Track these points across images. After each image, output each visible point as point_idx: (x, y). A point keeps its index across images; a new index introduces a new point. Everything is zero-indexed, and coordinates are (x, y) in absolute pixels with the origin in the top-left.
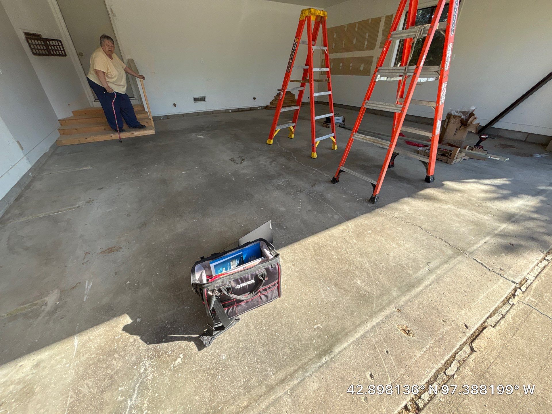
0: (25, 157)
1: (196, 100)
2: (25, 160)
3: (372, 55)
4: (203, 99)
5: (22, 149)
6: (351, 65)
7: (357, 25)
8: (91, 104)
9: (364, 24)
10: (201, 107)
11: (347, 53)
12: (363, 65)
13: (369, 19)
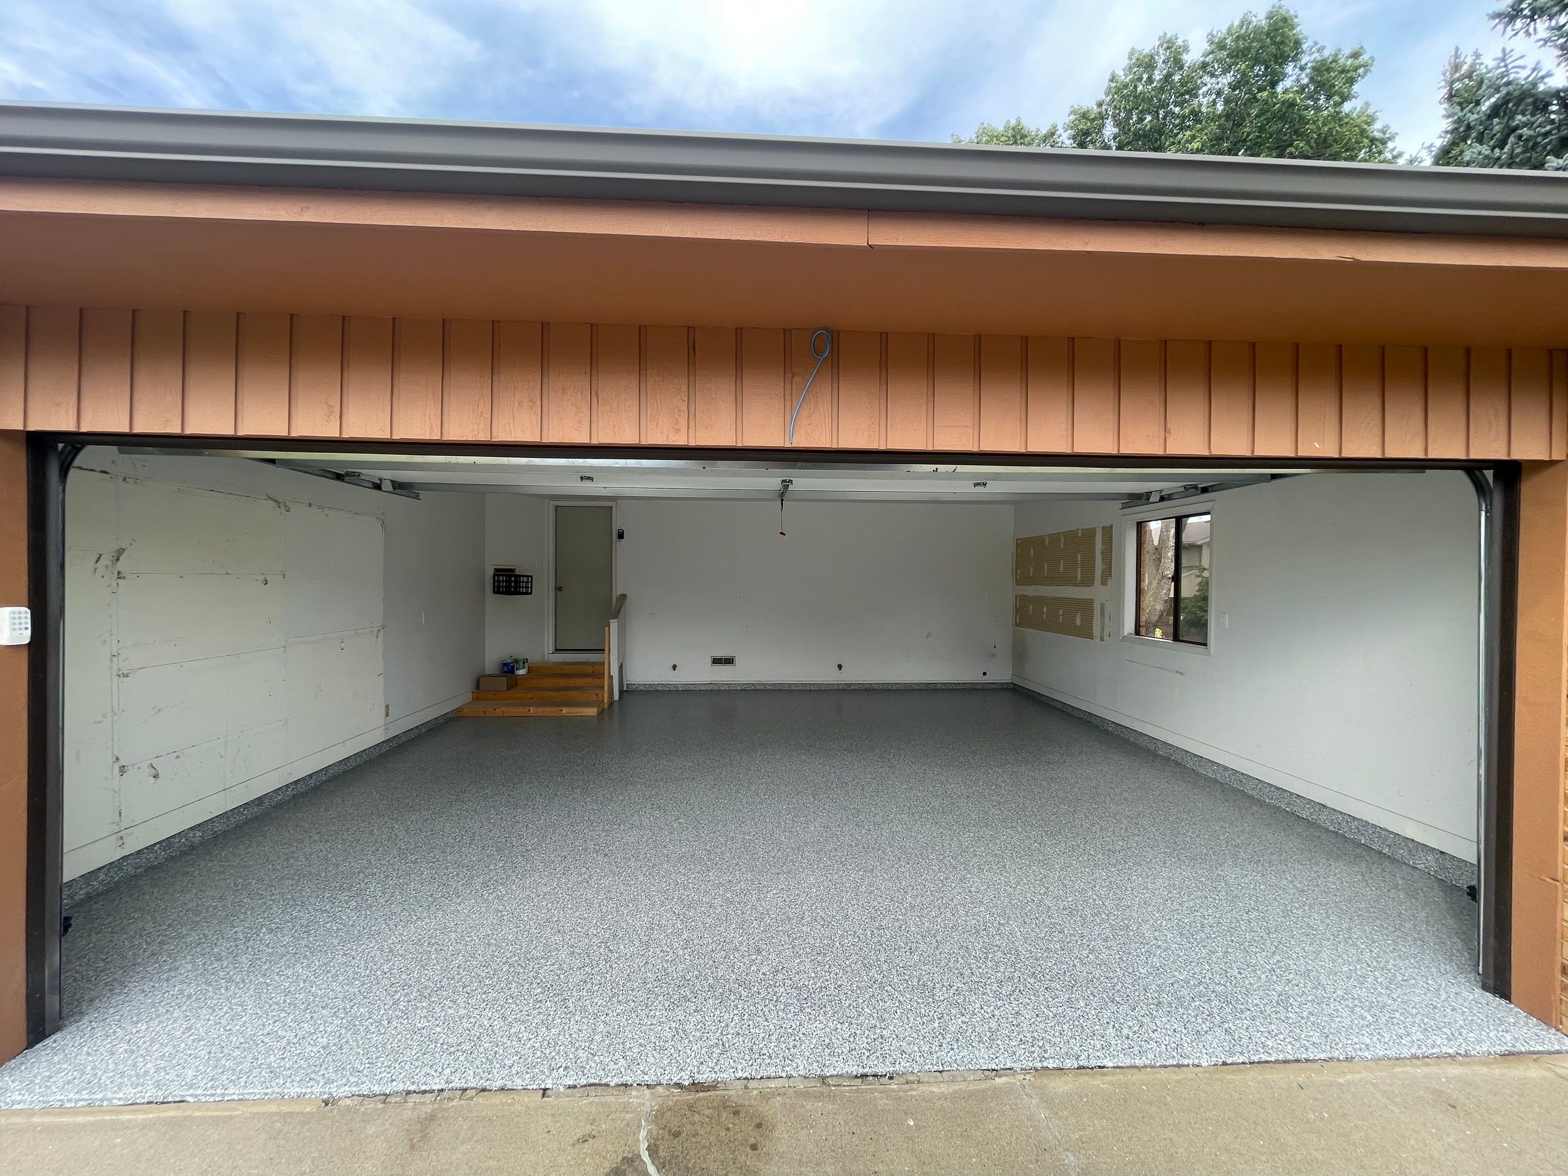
0: (383, 728)
1: (716, 661)
2: (381, 731)
3: (1092, 598)
4: (729, 661)
5: (387, 715)
6: (1061, 612)
7: (1062, 538)
8: (546, 656)
9: (1071, 536)
10: (723, 675)
11: (1055, 588)
12: (1078, 616)
13: (1078, 530)
